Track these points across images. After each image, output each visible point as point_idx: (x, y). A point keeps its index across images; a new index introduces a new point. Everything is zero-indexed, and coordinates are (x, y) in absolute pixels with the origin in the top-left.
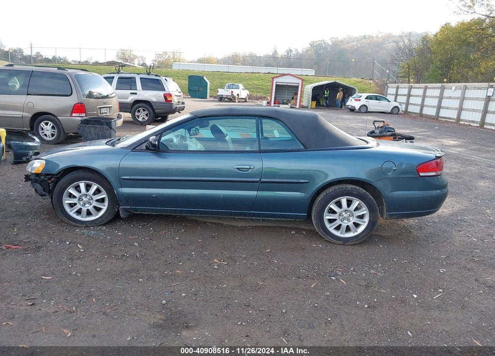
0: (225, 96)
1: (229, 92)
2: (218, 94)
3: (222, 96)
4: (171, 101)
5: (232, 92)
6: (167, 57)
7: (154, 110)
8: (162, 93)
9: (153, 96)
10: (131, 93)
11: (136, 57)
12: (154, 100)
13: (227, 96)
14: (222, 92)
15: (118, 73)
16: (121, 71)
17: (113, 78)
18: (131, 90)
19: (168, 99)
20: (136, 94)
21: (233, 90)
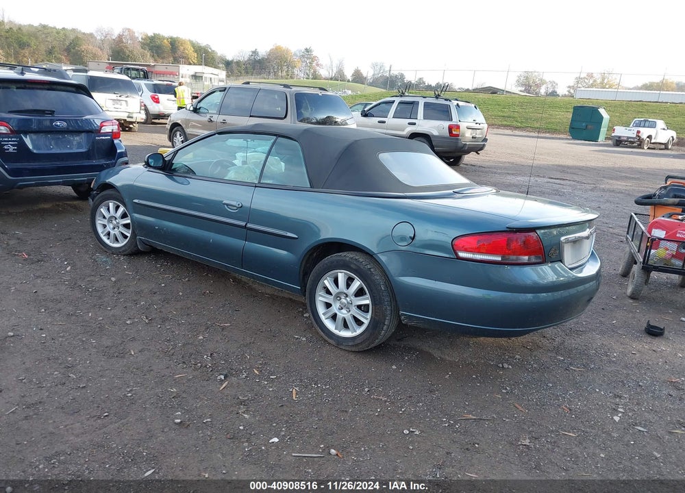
0: (625, 138)
1: (632, 132)
2: (613, 135)
3: (620, 137)
4: (458, 135)
5: (638, 132)
6: (591, 82)
7: (434, 148)
8: (446, 124)
9: (434, 127)
10: (409, 124)
11: (543, 82)
12: (435, 133)
13: (628, 138)
14: (620, 131)
15: (401, 96)
16: (406, 94)
17: (393, 102)
18: (410, 118)
19: (454, 132)
20: (415, 124)
21: (641, 129)
